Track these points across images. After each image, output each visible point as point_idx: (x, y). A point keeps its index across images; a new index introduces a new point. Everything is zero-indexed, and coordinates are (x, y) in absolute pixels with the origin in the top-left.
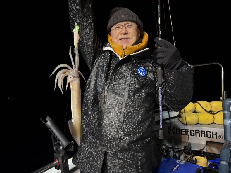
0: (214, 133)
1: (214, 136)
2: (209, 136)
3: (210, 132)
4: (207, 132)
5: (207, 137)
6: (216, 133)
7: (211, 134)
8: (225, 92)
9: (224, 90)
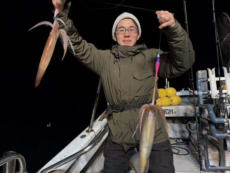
0: (171, 110)
1: (171, 112)
2: (167, 113)
3: (168, 110)
4: (166, 110)
5: (166, 114)
6: (172, 110)
7: (169, 111)
8: (168, 82)
9: (168, 81)
